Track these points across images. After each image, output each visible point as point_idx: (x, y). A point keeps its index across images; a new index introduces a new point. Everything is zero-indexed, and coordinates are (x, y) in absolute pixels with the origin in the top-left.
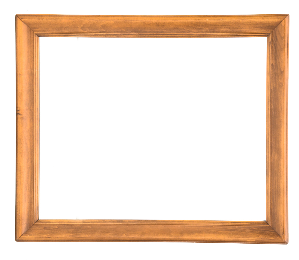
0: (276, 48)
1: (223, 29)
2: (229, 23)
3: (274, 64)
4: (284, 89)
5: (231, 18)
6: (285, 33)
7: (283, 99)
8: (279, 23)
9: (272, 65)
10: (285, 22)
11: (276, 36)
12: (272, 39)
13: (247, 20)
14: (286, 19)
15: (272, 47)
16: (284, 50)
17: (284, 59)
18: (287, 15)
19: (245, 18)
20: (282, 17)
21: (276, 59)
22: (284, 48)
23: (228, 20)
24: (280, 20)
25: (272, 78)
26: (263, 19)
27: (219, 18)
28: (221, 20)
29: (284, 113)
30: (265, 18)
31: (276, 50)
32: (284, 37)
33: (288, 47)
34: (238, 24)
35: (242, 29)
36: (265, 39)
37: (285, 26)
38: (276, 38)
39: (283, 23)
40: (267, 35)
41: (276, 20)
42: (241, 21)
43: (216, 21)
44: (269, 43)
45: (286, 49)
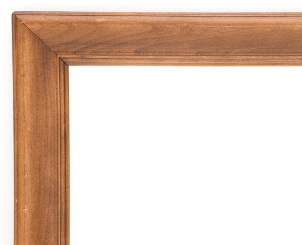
0: (96, 45)
1: (49, 172)
2: (33, 158)
3: (135, 48)
4: (196, 23)
5: (21, 152)
6: (60, 23)
7: (220, 24)
8: (36, 38)
9: (137, 53)
10: (31, 23)
11: (67, 44)
12: (74, 53)
13: (28, 113)
14: (24, 19)
15: (94, 53)
16: (102, 23)
17: (122, 23)
18: (16, 18)
19: (22, 119)
20: (20, 29)
21: (123, 44)
22: (96, 23)
23: (27, 161)
24: (26, 35)
25: (168, 53)
26: (24, 76)
27: (21, 182)
28: (27, 176)
29: (255, 24)
30: (21, 71)
31: (100, 44)
32: (70, 25)
33: (93, 15)
34: (36, 134)
35: (50, 125)
36: (73, 70)
37: (41, 23)
38: (72, 42)
39: (35, 28)
40: (64, 66)
41: (27, 44)
42: (29, 129)
43: (28, 190)
44: (84, 61)
45: (99, 20)
